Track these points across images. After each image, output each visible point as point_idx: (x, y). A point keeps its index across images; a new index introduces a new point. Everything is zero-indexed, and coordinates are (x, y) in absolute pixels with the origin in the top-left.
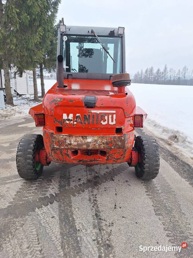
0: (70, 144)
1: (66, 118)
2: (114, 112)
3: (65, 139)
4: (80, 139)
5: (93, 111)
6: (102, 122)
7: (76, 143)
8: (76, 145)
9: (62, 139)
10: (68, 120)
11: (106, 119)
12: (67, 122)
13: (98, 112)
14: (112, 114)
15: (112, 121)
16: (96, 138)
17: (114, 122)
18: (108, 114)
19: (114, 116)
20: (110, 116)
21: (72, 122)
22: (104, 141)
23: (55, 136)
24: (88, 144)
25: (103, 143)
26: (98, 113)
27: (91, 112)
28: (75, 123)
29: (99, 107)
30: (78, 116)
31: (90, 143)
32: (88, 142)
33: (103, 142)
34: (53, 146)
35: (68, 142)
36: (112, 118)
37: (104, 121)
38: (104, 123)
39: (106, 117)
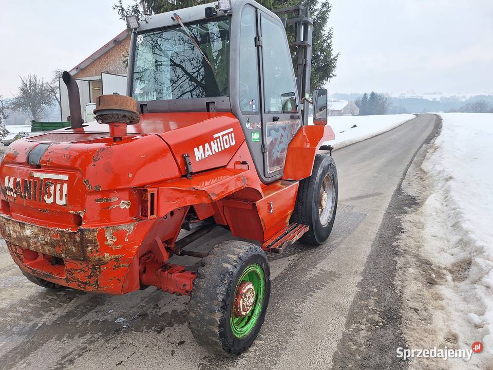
2: (66, 178)
4: (17, 228)
5: (36, 175)
6: (46, 198)
10: (9, 189)
11: (52, 192)
12: (8, 192)
13: (42, 176)
14: (62, 182)
15: (61, 198)
16: (35, 230)
17: (64, 202)
18: (56, 181)
19: (65, 186)
20: (58, 187)
21: (12, 193)
22: (48, 239)
25: (46, 242)
26: (42, 178)
27: (34, 176)
28: (15, 195)
30: (18, 182)
31: (30, 238)
32: (27, 237)
33: (46, 240)
36: (61, 190)
37: (49, 197)
38: (49, 201)
39: (52, 188)
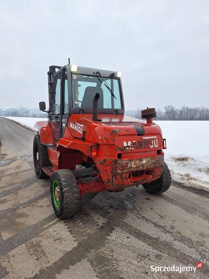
0: (131, 168)
1: (126, 145)
2: (156, 137)
3: (127, 164)
4: (138, 162)
5: (144, 138)
6: (150, 146)
7: (135, 166)
8: (135, 168)
9: (125, 164)
10: (128, 147)
11: (153, 143)
12: (127, 148)
13: (147, 138)
14: (155, 139)
15: (156, 145)
16: (148, 159)
17: (157, 146)
18: (153, 139)
19: (157, 140)
20: (154, 141)
21: (131, 148)
22: (153, 161)
23: (119, 162)
24: (143, 166)
25: (153, 163)
27: (143, 139)
28: (133, 149)
29: (147, 134)
30: (134, 143)
31: (145, 164)
32: (143, 164)
34: (117, 171)
35: (129, 166)
37: (152, 145)
38: (152, 147)
39: (152, 142)
